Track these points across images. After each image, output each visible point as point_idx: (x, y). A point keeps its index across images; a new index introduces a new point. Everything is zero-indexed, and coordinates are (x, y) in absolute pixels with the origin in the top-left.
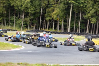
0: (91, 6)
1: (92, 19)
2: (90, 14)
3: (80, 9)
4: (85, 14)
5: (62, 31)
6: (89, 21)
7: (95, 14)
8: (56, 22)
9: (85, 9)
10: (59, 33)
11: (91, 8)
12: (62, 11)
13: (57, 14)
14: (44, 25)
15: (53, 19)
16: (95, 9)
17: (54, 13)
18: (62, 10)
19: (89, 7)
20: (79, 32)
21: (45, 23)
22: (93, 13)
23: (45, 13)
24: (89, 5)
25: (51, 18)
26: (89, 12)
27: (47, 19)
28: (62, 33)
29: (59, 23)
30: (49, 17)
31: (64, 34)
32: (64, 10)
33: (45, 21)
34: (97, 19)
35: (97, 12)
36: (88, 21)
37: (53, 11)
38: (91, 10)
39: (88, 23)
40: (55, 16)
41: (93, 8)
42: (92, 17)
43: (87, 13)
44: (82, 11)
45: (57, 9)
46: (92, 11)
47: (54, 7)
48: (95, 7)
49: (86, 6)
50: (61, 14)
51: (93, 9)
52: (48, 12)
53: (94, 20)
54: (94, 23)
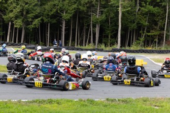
0: (14, 2)
2: (13, 13)
4: (5, 14)
6: (10, 23)
7: (20, 14)
9: (6, 5)
11: (14, 5)
16: (21, 6)
19: (11, 3)
22: (17, 12)
26: (12, 11)
34: (23, 21)
35: (23, 10)
36: (8, 24)
38: (15, 8)
39: (10, 27)
42: (17, 17)
43: (7, 11)
48: (20, 2)
51: (19, 6)
53: (18, 23)
54: (18, 27)
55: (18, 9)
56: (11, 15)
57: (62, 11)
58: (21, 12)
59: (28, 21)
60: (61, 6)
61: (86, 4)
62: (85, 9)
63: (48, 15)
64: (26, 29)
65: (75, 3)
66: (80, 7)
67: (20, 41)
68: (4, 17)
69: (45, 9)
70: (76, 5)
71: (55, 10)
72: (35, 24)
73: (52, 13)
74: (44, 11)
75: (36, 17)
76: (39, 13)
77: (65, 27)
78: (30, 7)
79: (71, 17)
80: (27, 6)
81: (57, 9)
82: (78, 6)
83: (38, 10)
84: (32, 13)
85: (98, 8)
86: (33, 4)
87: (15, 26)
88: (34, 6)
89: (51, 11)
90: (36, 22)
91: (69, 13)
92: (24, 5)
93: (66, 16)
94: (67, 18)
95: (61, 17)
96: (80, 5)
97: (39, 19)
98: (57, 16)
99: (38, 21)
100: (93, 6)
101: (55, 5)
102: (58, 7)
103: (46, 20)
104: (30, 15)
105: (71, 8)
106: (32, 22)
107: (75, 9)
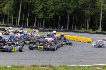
0: (39, 3)
1: (39, 14)
3: (29, 5)
4: (33, 10)
5: (12, 24)
6: (36, 16)
8: (6, 16)
9: (34, 5)
11: (39, 5)
12: (12, 7)
13: (7, 9)
15: (3, 13)
16: (42, 5)
17: (5, 8)
18: (12, 5)
19: (37, 4)
20: (27, 26)
22: (40, 9)
24: (37, 2)
25: (1, 13)
26: (37, 8)
29: (9, 18)
31: (14, 27)
32: (14, 6)
34: (44, 14)
35: (44, 8)
37: (4, 6)
39: (36, 18)
40: (6, 11)
41: (40, 5)
42: (40, 12)
43: (35, 9)
44: (30, 7)
45: (8, 5)
46: (40, 7)
47: (4, 3)
48: (42, 3)
49: (34, 2)
50: (11, 10)
53: (41, 15)
54: (41, 18)
55: (41, 7)
56: (37, 11)
57: (68, 9)
58: (43, 9)
59: (46, 14)
60: (67, 6)
61: (82, 5)
62: (81, 8)
63: (59, 11)
64: (45, 19)
65: (75, 4)
66: (78, 7)
67: (42, 26)
68: (33, 12)
69: (57, 7)
71: (63, 8)
72: (51, 17)
73: (61, 10)
74: (57, 9)
75: (52, 12)
76: (53, 10)
77: (69, 18)
78: (48, 6)
79: (72, 13)
80: (46, 5)
81: (65, 8)
83: (53, 8)
84: (49, 9)
85: (89, 7)
86: (50, 5)
87: (39, 17)
88: (50, 6)
89: (61, 8)
90: (52, 15)
91: (71, 10)
92: (44, 4)
93: (69, 12)
95: (67, 12)
96: (79, 5)
97: (53, 13)
98: (64, 12)
99: (53, 14)
100: (86, 6)
101: (63, 5)
102: (65, 7)
103: (58, 14)
104: (48, 11)
105: (73, 7)
106: (49, 15)
107: (75, 8)
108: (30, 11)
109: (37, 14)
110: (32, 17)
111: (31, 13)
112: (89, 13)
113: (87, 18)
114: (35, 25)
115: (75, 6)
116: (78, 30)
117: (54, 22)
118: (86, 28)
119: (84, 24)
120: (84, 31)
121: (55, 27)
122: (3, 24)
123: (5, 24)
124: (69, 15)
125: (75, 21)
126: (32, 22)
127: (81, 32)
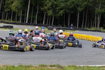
1: (48, 11)
2: (47, 6)
3: (38, 1)
4: (42, 7)
5: (20, 22)
6: (45, 13)
7: (51, 7)
8: (14, 13)
9: (43, 2)
10: (18, 24)
11: (48, 1)
12: (21, 4)
13: (16, 6)
14: (3, 16)
15: (12, 10)
16: (52, 2)
17: (13, 5)
18: (21, 2)
20: (36, 23)
21: (4, 14)
22: (49, 6)
23: (5, 5)
25: (9, 10)
26: (46, 5)
27: (5, 10)
28: (20, 24)
29: (17, 15)
30: (8, 9)
31: (23, 25)
33: (4, 12)
34: (53, 12)
37: (12, 3)
38: (48, 3)
39: (45, 15)
40: (14, 8)
42: (49, 9)
43: (44, 5)
44: (39, 4)
45: (16, 1)
50: (20, 6)
51: (50, 2)
52: (7, 4)
53: (50, 13)
54: (50, 15)
55: (50, 4)
56: (46, 8)
57: (78, 6)
58: (52, 6)
59: (56, 11)
60: (77, 3)
61: (93, 2)
62: (92, 5)
63: (69, 8)
64: (55, 17)
65: (86, 1)
66: (89, 4)
67: (51, 24)
68: (42, 9)
69: (67, 4)
70: (86, 2)
71: (73, 5)
72: (60, 14)
73: (71, 7)
74: (66, 6)
75: (61, 9)
76: (63, 7)
77: (79, 16)
78: (58, 3)
79: (83, 10)
80: (55, 2)
81: (75, 5)
82: (87, 3)
83: (63, 5)
84: (59, 7)
85: (100, 5)
87: (48, 15)
88: (60, 2)
89: (71, 6)
90: (61, 12)
91: (82, 7)
92: (54, 1)
93: (80, 9)
94: (80, 10)
95: (77, 10)
96: (89, 2)
97: (63, 10)
98: (74, 9)
100: (97, 3)
101: (73, 2)
103: (67, 11)
104: (57, 8)
105: (83, 4)
106: (58, 12)
107: (85, 5)
108: (39, 8)
109: (46, 12)
110: (41, 14)
111: (40, 10)
112: (99, 10)
113: (97, 16)
114: (44, 23)
115: (86, 3)
116: (88, 29)
117: (63, 19)
118: (97, 26)
119: (95, 22)
120: (94, 29)
121: (65, 25)
122: (11, 21)
123: (13, 22)
124: (80, 13)
125: (85, 18)
126: (41, 19)
127: (91, 31)
